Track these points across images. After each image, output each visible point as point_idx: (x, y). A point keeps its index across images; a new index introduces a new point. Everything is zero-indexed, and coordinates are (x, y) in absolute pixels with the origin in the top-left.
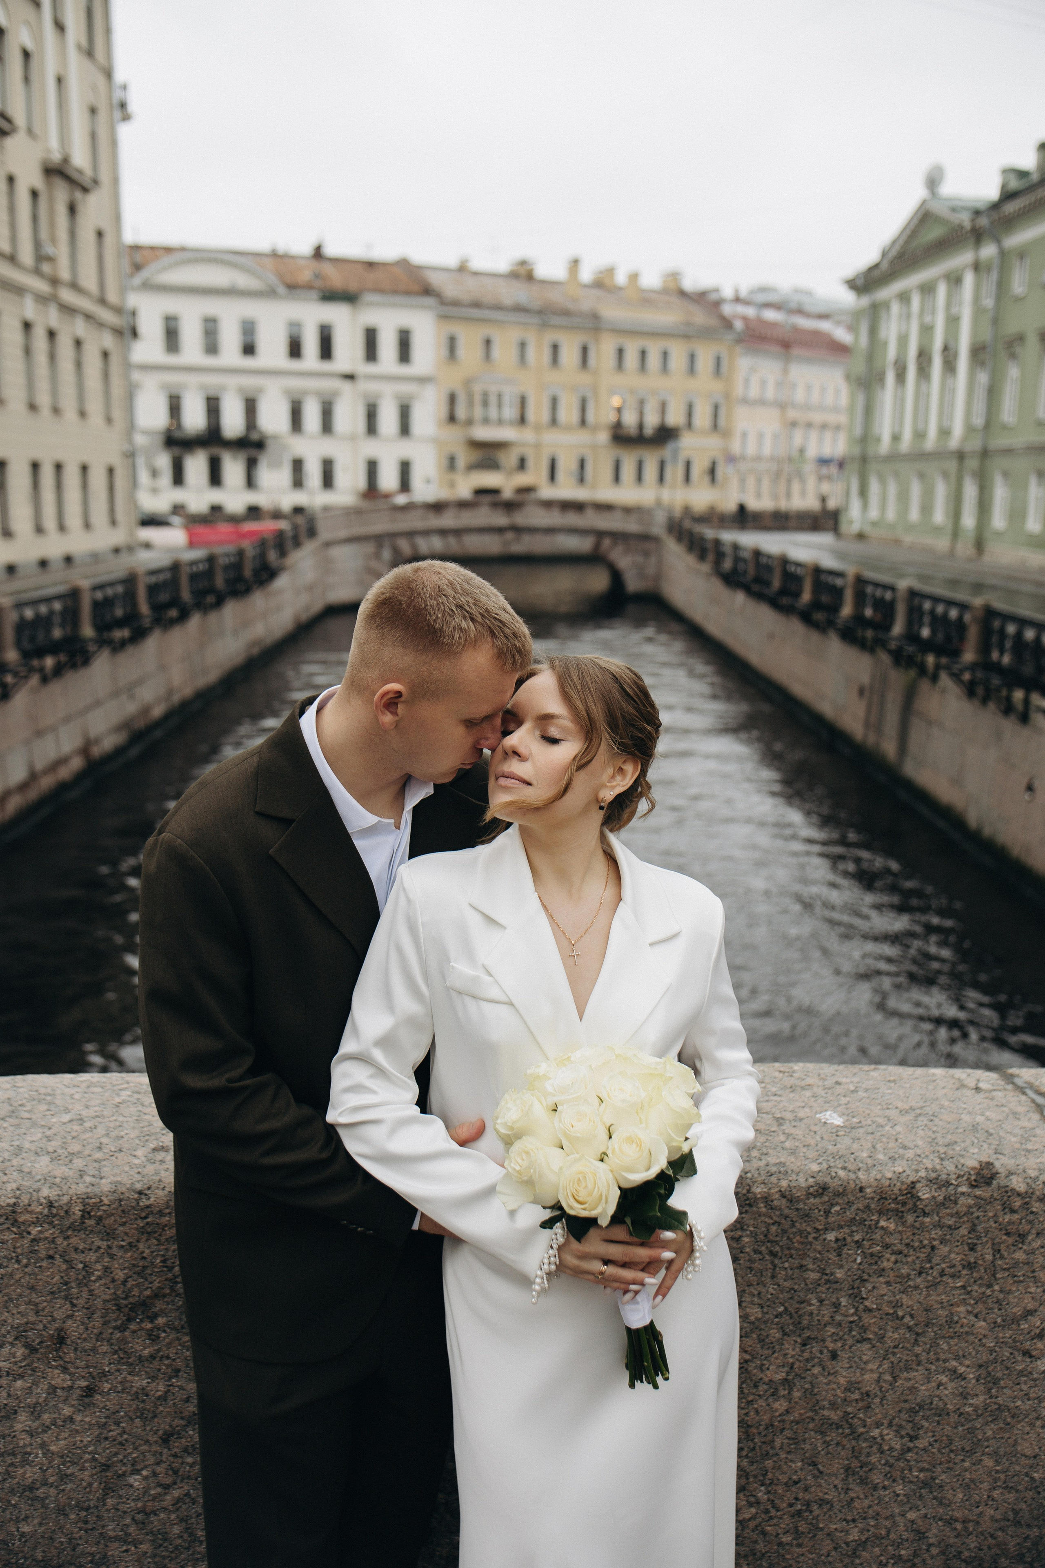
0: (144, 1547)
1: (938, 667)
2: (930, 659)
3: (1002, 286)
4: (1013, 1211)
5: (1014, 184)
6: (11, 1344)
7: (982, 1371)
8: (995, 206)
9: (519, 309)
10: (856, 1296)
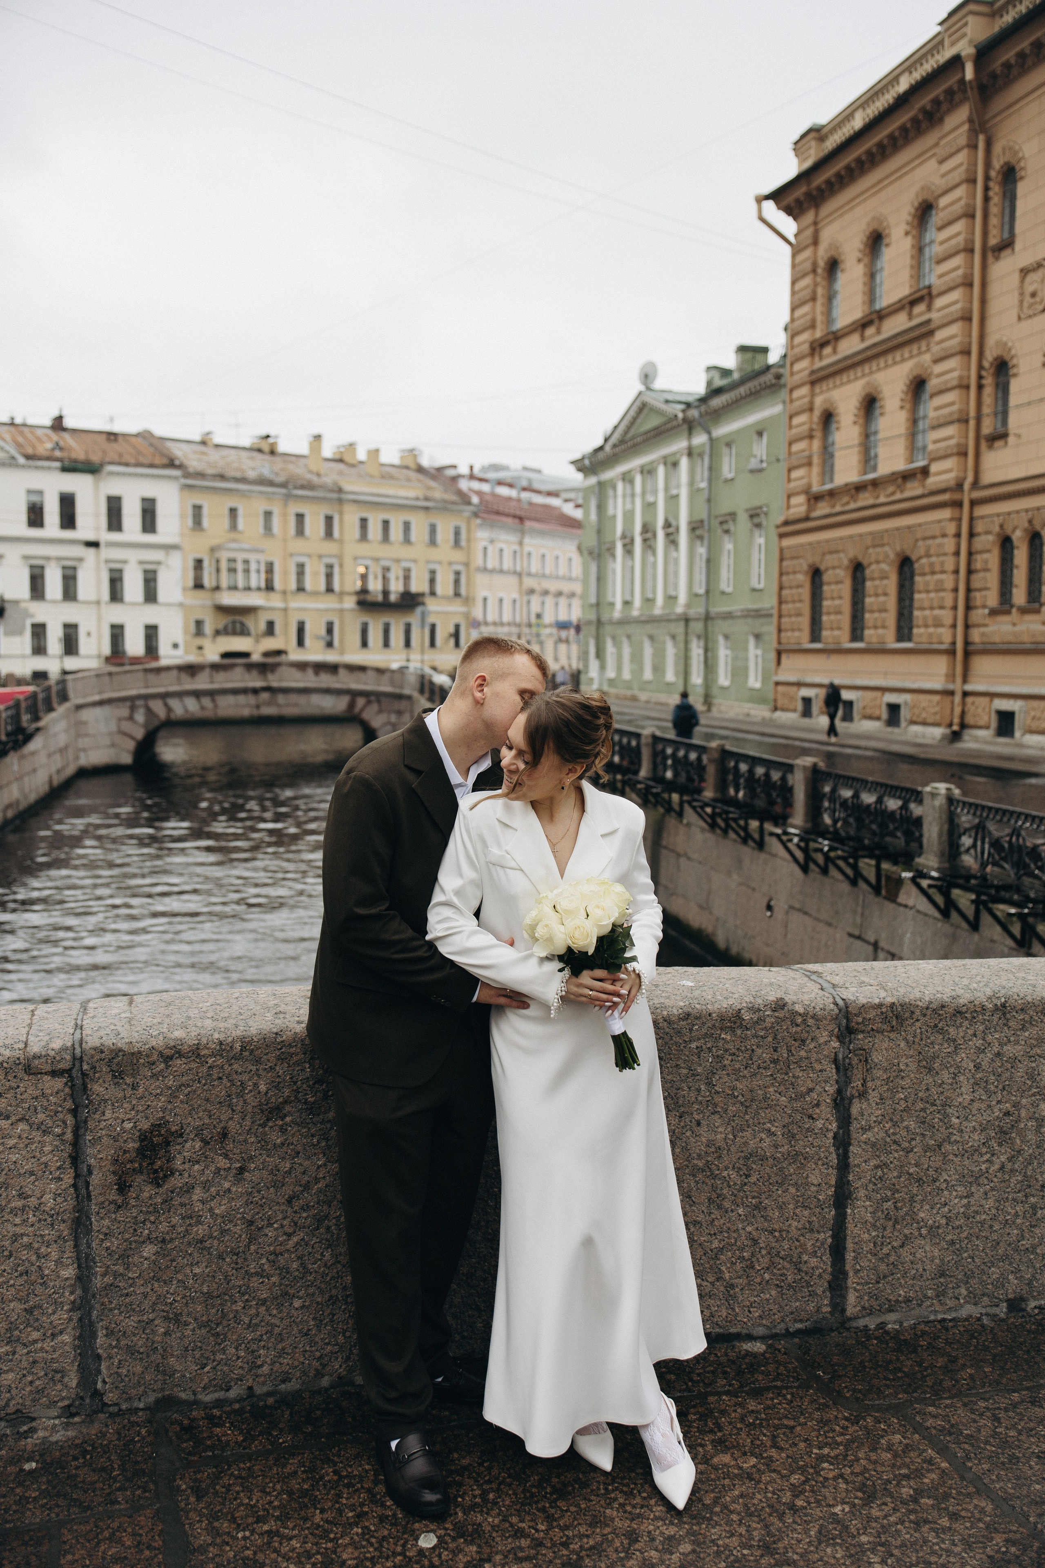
0: (273, 1279)
1: (681, 803)
2: (675, 797)
3: (713, 470)
4: (797, 1025)
5: (719, 382)
6: (193, 1140)
7: (786, 1130)
8: (703, 400)
9: (262, 481)
10: (709, 1084)
